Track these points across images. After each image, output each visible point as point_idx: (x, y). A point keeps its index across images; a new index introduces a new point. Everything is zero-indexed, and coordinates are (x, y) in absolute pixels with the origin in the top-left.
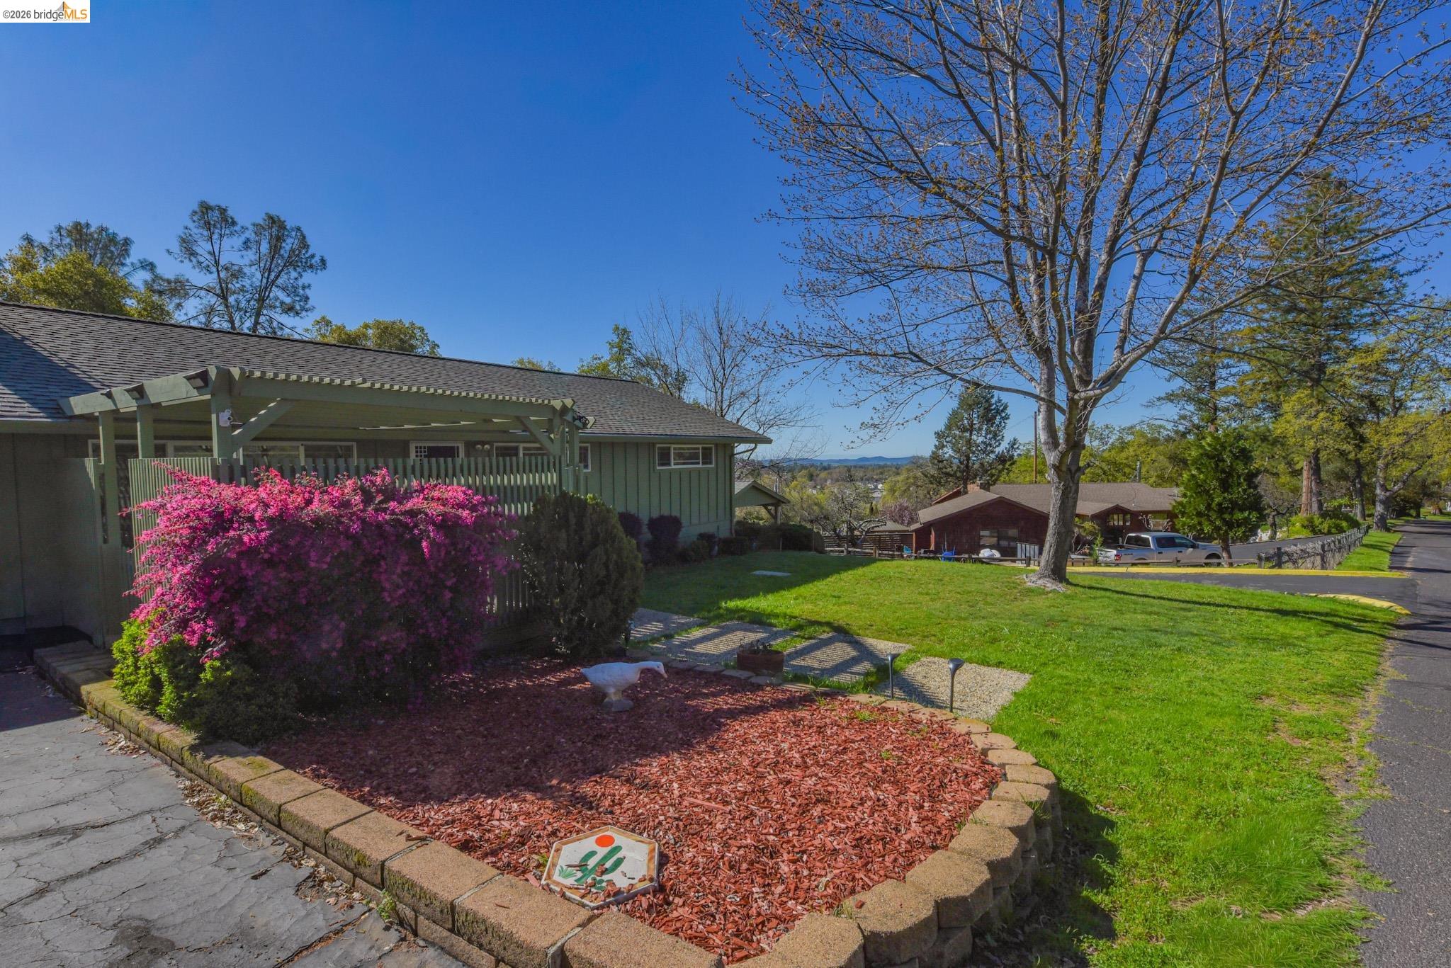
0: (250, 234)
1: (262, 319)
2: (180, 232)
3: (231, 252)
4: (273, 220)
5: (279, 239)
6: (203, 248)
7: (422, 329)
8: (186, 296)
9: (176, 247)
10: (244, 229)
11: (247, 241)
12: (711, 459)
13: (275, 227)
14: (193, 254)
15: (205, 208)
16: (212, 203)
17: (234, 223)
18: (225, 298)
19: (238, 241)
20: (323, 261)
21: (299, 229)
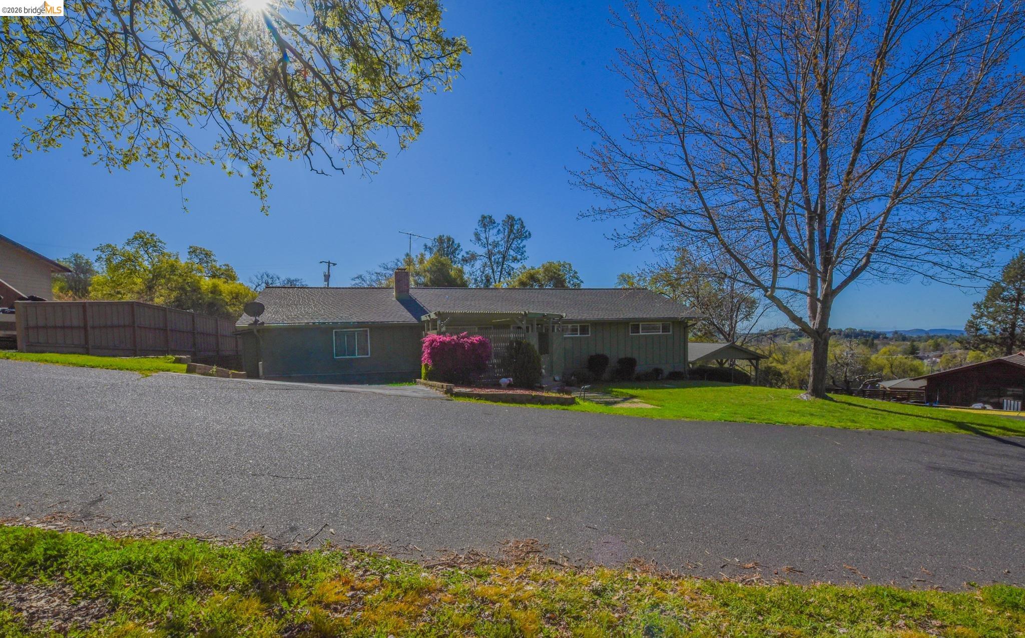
0: (500, 227)
1: (505, 266)
2: (474, 230)
3: (493, 236)
4: (510, 218)
5: (512, 225)
6: (483, 236)
7: (570, 265)
8: (476, 259)
9: (473, 238)
10: (499, 224)
11: (499, 230)
12: (669, 329)
13: (511, 221)
14: (479, 239)
15: (484, 217)
16: (486, 215)
17: (494, 223)
18: (490, 259)
19: (495, 231)
20: (530, 234)
21: (520, 219)
